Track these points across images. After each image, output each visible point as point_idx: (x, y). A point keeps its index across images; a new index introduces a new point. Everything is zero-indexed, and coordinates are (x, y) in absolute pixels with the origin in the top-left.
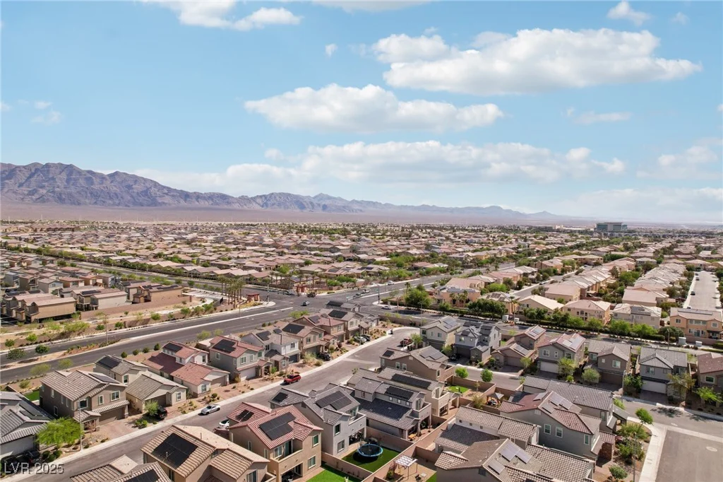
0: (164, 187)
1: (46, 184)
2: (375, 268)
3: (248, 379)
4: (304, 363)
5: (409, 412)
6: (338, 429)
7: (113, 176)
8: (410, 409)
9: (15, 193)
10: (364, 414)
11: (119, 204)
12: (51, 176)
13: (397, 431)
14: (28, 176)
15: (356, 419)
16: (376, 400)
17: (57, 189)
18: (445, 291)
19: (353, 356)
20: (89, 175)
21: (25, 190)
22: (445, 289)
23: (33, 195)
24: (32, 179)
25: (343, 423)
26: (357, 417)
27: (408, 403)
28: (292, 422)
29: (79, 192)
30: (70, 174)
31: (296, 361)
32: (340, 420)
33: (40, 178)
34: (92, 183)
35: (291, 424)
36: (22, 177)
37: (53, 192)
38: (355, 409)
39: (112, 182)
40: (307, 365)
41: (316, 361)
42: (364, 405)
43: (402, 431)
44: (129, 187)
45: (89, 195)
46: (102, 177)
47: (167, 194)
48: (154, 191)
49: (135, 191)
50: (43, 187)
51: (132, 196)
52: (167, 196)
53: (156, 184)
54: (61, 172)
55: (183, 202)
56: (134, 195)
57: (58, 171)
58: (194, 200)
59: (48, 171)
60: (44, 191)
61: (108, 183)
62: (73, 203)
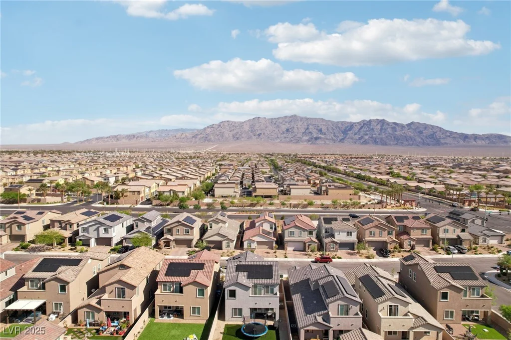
1: (368, 132)
20: (394, 126)
23: (361, 139)
29: (387, 137)
30: (383, 126)
34: (396, 131)
36: (356, 129)
37: (372, 138)
39: (408, 129)
44: (421, 132)
45: (393, 138)
46: (402, 126)
47: (449, 136)
48: (439, 134)
49: (425, 135)
50: (367, 135)
51: (422, 139)
52: (448, 138)
53: (441, 129)
54: (377, 125)
55: (462, 142)
56: (424, 138)
57: (376, 124)
58: (472, 140)
59: (370, 124)
60: (367, 137)
61: (406, 130)
62: (383, 144)
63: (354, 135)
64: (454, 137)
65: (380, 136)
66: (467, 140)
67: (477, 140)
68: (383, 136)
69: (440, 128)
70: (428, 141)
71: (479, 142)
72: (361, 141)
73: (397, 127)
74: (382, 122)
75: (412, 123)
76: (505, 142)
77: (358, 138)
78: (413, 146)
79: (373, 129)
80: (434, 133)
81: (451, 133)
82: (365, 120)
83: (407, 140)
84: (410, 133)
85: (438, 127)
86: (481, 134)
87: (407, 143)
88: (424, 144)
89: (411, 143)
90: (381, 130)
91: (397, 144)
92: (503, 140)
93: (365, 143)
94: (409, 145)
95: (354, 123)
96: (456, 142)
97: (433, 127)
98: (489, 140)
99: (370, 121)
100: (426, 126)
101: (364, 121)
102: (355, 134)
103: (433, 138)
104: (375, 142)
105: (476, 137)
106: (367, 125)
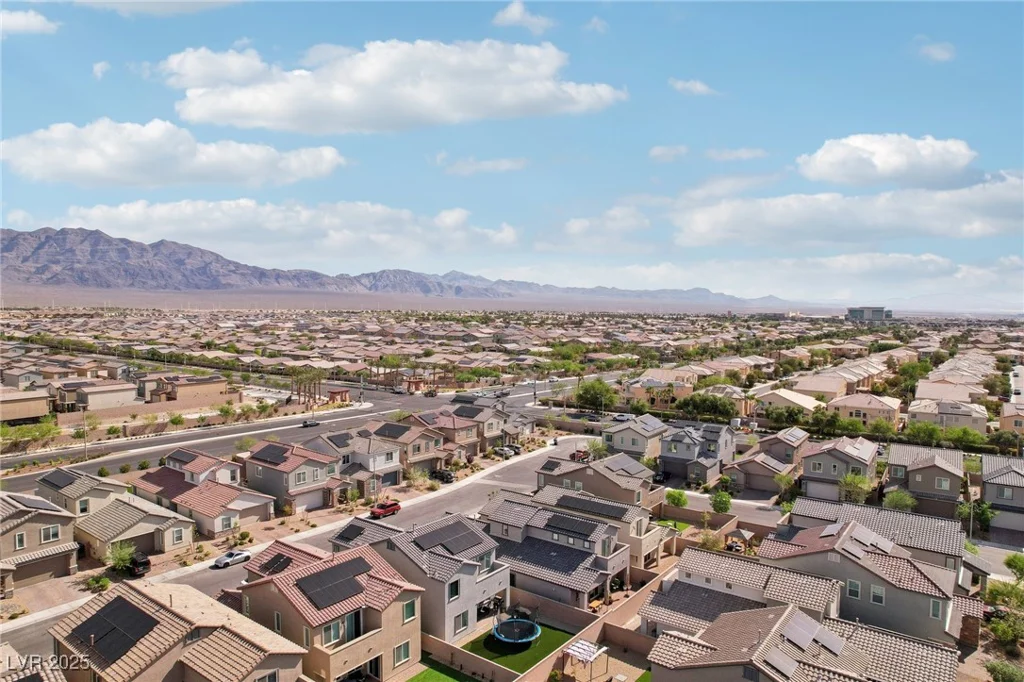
0: (230, 262)
1: (61, 258)
2: (530, 360)
3: (309, 510)
4: (409, 486)
5: (590, 560)
6: (455, 589)
7: (157, 246)
8: (591, 554)
9: (16, 270)
10: (507, 565)
11: (165, 287)
12: (67, 247)
13: (568, 595)
14: (35, 246)
15: (490, 571)
16: (529, 540)
17: (77, 266)
18: (638, 385)
19: (492, 476)
20: (123, 246)
21: (31, 266)
22: (637, 382)
23: (43, 273)
24: (42, 252)
25: (465, 580)
26: (493, 568)
27: (587, 544)
28: (364, 576)
29: (108, 270)
30: (96, 244)
31: (396, 484)
32: (459, 572)
33: (52, 250)
34: (128, 257)
35: (362, 579)
36: (26, 248)
37: (72, 269)
38: (488, 554)
39: (155, 255)
40: (411, 489)
41: (429, 482)
42: (506, 548)
43: (577, 593)
44: (181, 262)
45: (123, 273)
46: (141, 248)
47: (234, 272)
48: (215, 267)
49: (189, 267)
50: (57, 262)
51: (184, 275)
52: (234, 275)
53: (218, 258)
54: (82, 242)
55: (256, 283)
56: (187, 273)
57: (79, 239)
58: (273, 280)
59: (64, 239)
60: (57, 268)
61: (150, 256)
62: (100, 285)
63: (23, 262)
64: (243, 274)
65: (93, 267)
66: (263, 279)
67: (280, 280)
68: (100, 267)
69: (217, 256)
70: (197, 279)
71: (286, 285)
72: (44, 277)
73: (130, 249)
74: (95, 237)
75: (162, 243)
76: (322, 284)
77: (33, 270)
78: (167, 290)
79: (72, 251)
80: (207, 265)
81: (237, 265)
82: (50, 229)
83: (154, 278)
84: (159, 264)
85: (212, 253)
86: (285, 269)
87: (154, 283)
88: (188, 285)
89: (163, 283)
90: (93, 253)
91: (132, 285)
92: (318, 281)
93: (55, 280)
94: (158, 287)
95: (22, 234)
96: (247, 283)
97: (203, 252)
98: (298, 280)
99: (64, 232)
100: (190, 251)
101: (46, 230)
102: (25, 260)
103: (205, 273)
104: (82, 280)
105: (278, 275)
106: (56, 240)
